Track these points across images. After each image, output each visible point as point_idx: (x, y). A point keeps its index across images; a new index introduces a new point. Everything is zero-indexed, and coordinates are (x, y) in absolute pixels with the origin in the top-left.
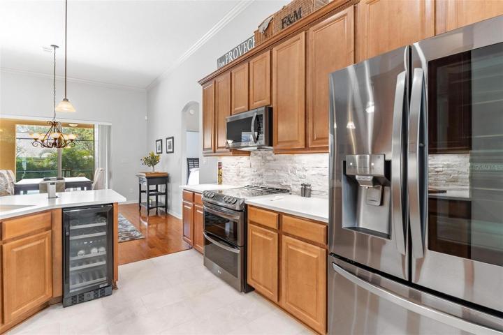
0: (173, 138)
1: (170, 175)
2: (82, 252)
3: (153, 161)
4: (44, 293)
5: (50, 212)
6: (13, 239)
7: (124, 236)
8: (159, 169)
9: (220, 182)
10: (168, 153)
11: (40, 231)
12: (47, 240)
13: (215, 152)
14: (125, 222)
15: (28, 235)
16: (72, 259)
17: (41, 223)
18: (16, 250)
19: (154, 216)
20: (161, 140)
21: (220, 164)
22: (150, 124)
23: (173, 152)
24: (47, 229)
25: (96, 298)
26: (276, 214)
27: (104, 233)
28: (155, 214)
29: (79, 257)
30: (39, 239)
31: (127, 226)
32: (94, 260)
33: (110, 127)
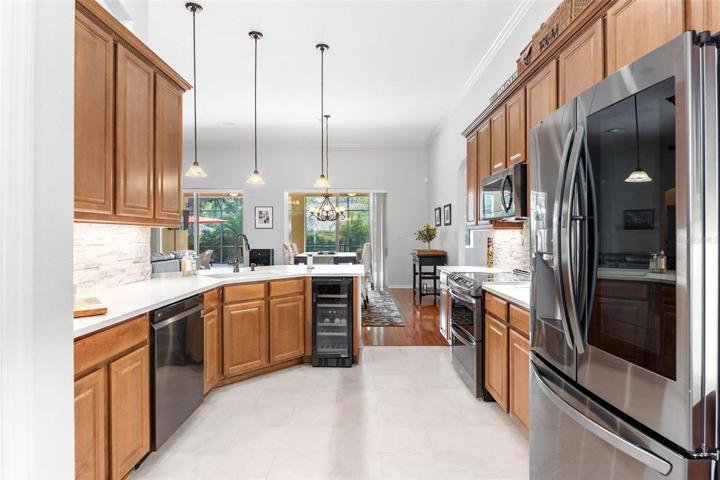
0: (450, 205)
1: (448, 255)
2: (327, 320)
3: (428, 235)
4: (298, 348)
5: (303, 279)
6: (277, 297)
7: (385, 320)
8: (436, 245)
9: (490, 264)
10: (446, 225)
11: (296, 294)
12: (301, 303)
13: (477, 224)
14: (392, 307)
15: (286, 296)
16: (319, 324)
17: (296, 288)
18: (278, 306)
19: (431, 307)
20: (440, 209)
21: (489, 241)
22: (430, 188)
23: (450, 224)
24: (301, 294)
25: (338, 366)
26: (505, 303)
27: (345, 306)
28: (432, 303)
29: (325, 324)
30: (294, 301)
31: (393, 311)
32: (337, 329)
33: (385, 194)
